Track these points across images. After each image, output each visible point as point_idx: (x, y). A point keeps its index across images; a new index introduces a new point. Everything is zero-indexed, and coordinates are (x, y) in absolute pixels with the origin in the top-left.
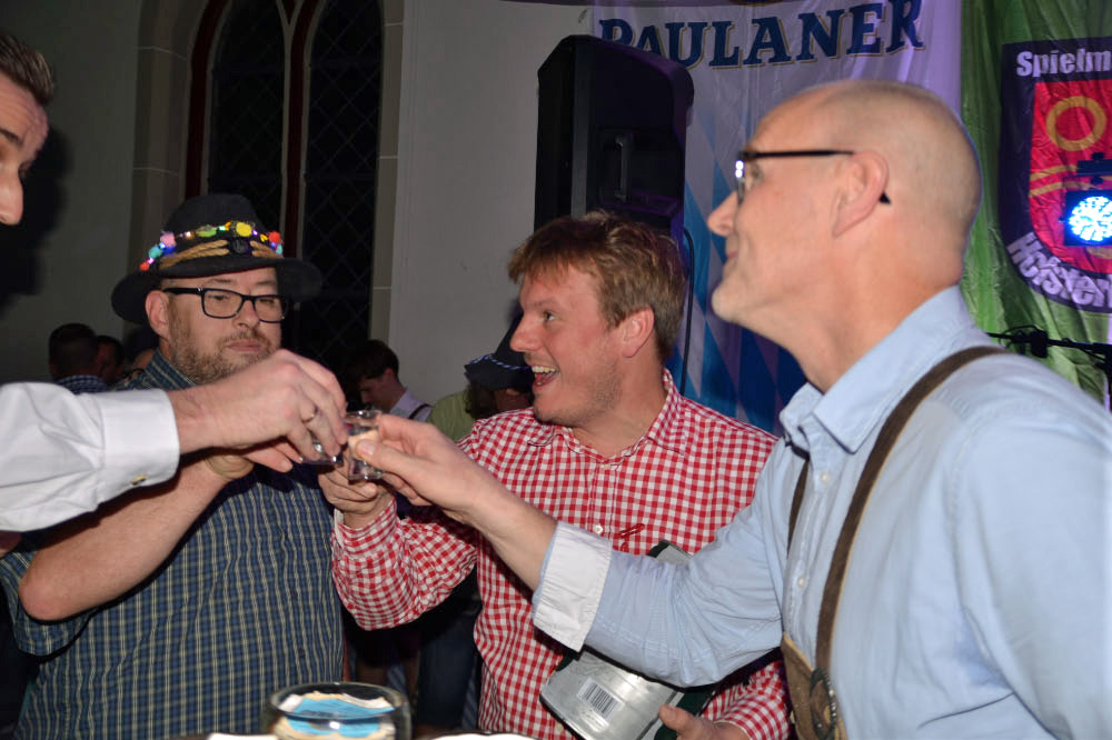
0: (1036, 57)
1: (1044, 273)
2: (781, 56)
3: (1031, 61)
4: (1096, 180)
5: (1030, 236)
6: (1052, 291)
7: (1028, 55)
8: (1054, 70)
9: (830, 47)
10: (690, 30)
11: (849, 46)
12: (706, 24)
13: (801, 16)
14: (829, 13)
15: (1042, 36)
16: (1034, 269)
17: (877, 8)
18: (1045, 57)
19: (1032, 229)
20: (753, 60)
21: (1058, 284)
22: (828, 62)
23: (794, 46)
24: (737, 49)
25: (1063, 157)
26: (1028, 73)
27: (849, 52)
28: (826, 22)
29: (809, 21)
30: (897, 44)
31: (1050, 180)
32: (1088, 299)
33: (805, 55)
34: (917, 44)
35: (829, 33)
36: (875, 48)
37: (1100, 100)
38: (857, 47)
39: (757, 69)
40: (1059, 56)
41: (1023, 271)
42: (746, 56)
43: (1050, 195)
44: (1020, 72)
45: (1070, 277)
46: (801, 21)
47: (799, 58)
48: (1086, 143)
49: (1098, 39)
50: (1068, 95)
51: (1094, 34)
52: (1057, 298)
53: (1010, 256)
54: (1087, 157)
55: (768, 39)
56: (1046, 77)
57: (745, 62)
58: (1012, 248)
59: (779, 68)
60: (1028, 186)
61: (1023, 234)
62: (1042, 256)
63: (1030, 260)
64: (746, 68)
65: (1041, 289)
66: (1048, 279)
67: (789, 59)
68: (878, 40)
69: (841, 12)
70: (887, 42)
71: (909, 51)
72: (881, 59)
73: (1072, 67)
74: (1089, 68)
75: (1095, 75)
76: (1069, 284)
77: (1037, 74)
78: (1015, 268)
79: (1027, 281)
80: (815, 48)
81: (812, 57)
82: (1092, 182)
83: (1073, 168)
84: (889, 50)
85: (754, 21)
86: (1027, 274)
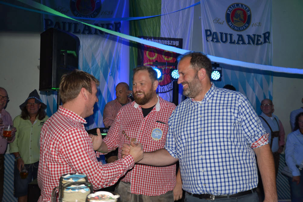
2: (90, 32)
4: (156, 66)
12: (72, 23)
13: (95, 24)
14: (101, 24)
15: (145, 35)
17: (111, 24)
18: (146, 40)
22: (101, 35)
24: (80, 30)
27: (106, 33)
28: (101, 26)
31: (147, 65)
39: (85, 35)
40: (148, 39)
42: (82, 31)
47: (94, 33)
48: (154, 58)
51: (155, 36)
54: (155, 61)
55: (87, 28)
59: (90, 35)
64: (82, 34)
67: (92, 33)
69: (104, 24)
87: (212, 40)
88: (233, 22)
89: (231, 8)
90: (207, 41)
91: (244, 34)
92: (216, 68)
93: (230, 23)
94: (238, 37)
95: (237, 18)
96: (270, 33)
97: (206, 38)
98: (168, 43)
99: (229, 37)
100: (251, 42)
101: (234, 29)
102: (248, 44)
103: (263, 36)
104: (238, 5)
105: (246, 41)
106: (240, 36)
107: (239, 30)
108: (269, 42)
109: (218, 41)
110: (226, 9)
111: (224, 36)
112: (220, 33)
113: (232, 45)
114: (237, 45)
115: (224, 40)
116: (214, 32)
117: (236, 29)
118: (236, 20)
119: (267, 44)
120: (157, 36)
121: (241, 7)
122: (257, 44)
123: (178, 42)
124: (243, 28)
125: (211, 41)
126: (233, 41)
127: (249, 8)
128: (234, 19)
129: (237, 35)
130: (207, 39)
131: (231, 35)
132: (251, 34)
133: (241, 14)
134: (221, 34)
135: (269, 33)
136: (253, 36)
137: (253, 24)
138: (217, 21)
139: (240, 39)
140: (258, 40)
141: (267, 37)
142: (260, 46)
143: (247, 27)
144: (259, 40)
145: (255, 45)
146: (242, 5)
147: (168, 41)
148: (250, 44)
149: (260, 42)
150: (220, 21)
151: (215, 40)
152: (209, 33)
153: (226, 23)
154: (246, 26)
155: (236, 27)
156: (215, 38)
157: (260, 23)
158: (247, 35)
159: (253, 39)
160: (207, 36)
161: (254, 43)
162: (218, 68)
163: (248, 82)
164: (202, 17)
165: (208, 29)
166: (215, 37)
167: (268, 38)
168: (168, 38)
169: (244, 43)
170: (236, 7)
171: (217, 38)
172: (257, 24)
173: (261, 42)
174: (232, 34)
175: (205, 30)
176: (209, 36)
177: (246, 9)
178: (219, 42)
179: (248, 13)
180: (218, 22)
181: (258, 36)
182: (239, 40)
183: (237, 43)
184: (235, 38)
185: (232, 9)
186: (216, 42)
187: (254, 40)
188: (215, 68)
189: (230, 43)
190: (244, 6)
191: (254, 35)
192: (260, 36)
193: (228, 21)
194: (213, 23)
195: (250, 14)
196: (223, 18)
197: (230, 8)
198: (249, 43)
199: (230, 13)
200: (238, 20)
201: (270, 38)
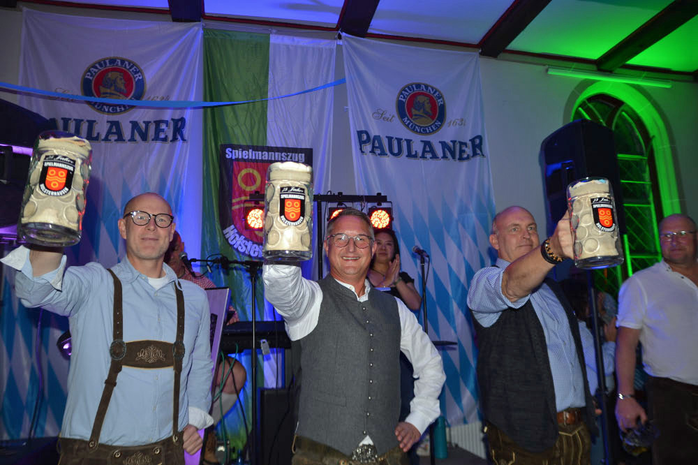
0: (234, 151)
1: (238, 243)
2: (120, 138)
3: (232, 152)
4: (257, 203)
5: (232, 227)
6: (242, 251)
7: (230, 149)
8: (240, 157)
9: (144, 137)
10: (74, 122)
11: (153, 137)
12: (82, 120)
13: (131, 122)
14: (144, 122)
15: (235, 143)
16: (234, 241)
17: (166, 122)
18: (237, 151)
19: (233, 224)
20: (106, 139)
21: (244, 248)
22: (143, 144)
23: (127, 135)
24: (98, 134)
25: (245, 193)
26: (230, 157)
27: (153, 140)
28: (143, 126)
29: (135, 125)
30: (174, 139)
31: (238, 203)
32: (256, 254)
33: (132, 139)
34: (183, 140)
35: (144, 131)
36: (165, 140)
37: (258, 170)
38: (156, 138)
39: (109, 144)
40: (242, 151)
41: (230, 242)
42: (103, 136)
43: (239, 209)
44: (227, 156)
45: (249, 244)
46: (131, 125)
47: (129, 140)
48: (254, 188)
49: (257, 146)
50: (246, 167)
51: (255, 144)
52: (244, 253)
53: (224, 235)
54: (254, 193)
55: (114, 130)
56: (237, 160)
57: (103, 140)
58: (225, 232)
59: (120, 144)
60: (232, 205)
61: (229, 226)
62: (237, 235)
63: (232, 238)
64: (103, 142)
65: (237, 250)
66: (240, 245)
67: (124, 140)
68: (167, 136)
69: (150, 122)
70: (170, 138)
71: (179, 143)
72: (167, 145)
73: (247, 157)
74: (254, 158)
75: (256, 161)
76: (249, 247)
77: (233, 158)
78: (227, 240)
79: (232, 246)
80: (137, 137)
81: (135, 141)
82: (255, 203)
83: (248, 198)
84: (171, 141)
85: (108, 122)
86: (232, 243)
87: (372, 152)
88: (411, 116)
89: (406, 91)
90: (362, 152)
91: (434, 139)
92: (381, 205)
93: (406, 118)
94: (422, 145)
95: (419, 110)
96: (483, 138)
97: (358, 147)
98: (282, 157)
99: (404, 144)
100: (448, 154)
101: (413, 130)
102: (442, 158)
103: (469, 144)
104: (418, 86)
105: (439, 152)
106: (427, 143)
107: (424, 132)
108: (483, 155)
109: (383, 153)
110: (397, 93)
111: (395, 143)
112: (387, 137)
113: (413, 161)
114: (422, 161)
115: (396, 150)
116: (375, 136)
117: (419, 130)
118: (417, 112)
119: (478, 158)
120: (260, 144)
121: (425, 90)
122: (461, 159)
123: (303, 155)
124: (432, 128)
125: (370, 152)
126: (414, 153)
127: (440, 92)
128: (414, 112)
129: (422, 141)
130: (361, 149)
131: (409, 142)
132: (448, 141)
133: (426, 103)
134: (390, 139)
135: (480, 137)
136: (451, 144)
137: (450, 122)
138: (380, 115)
139: (428, 149)
140: (462, 151)
141: (477, 145)
142: (465, 163)
143: (438, 128)
144: (464, 151)
145: (457, 161)
146: (427, 87)
147: (283, 154)
148: (447, 158)
149: (465, 156)
150: (387, 115)
151: (378, 151)
152: (365, 137)
153: (398, 119)
154: (436, 126)
155: (418, 126)
156: (377, 148)
157: (462, 120)
158: (440, 142)
159: (452, 149)
160: (361, 143)
161: (454, 157)
162: (384, 205)
163: (448, 232)
164: (349, 107)
165: (363, 129)
166: (377, 145)
167: (480, 146)
168: (282, 148)
169: (435, 157)
170: (415, 89)
171: (381, 147)
172: (458, 122)
173: (468, 155)
174: (411, 140)
175: (358, 132)
176: (365, 142)
177: (435, 93)
178: (387, 155)
179: (440, 102)
180: (383, 116)
181: (462, 144)
182: (424, 151)
183: (421, 157)
184: (417, 147)
185: (407, 94)
186: (379, 154)
187: (454, 151)
188: (379, 204)
189: (407, 156)
190: (430, 88)
191: (454, 142)
192: (465, 144)
193: (402, 115)
194: (373, 119)
195: (442, 103)
196: (392, 110)
197: (403, 92)
198: (445, 157)
199: (404, 100)
200: (421, 113)
201: (482, 146)
